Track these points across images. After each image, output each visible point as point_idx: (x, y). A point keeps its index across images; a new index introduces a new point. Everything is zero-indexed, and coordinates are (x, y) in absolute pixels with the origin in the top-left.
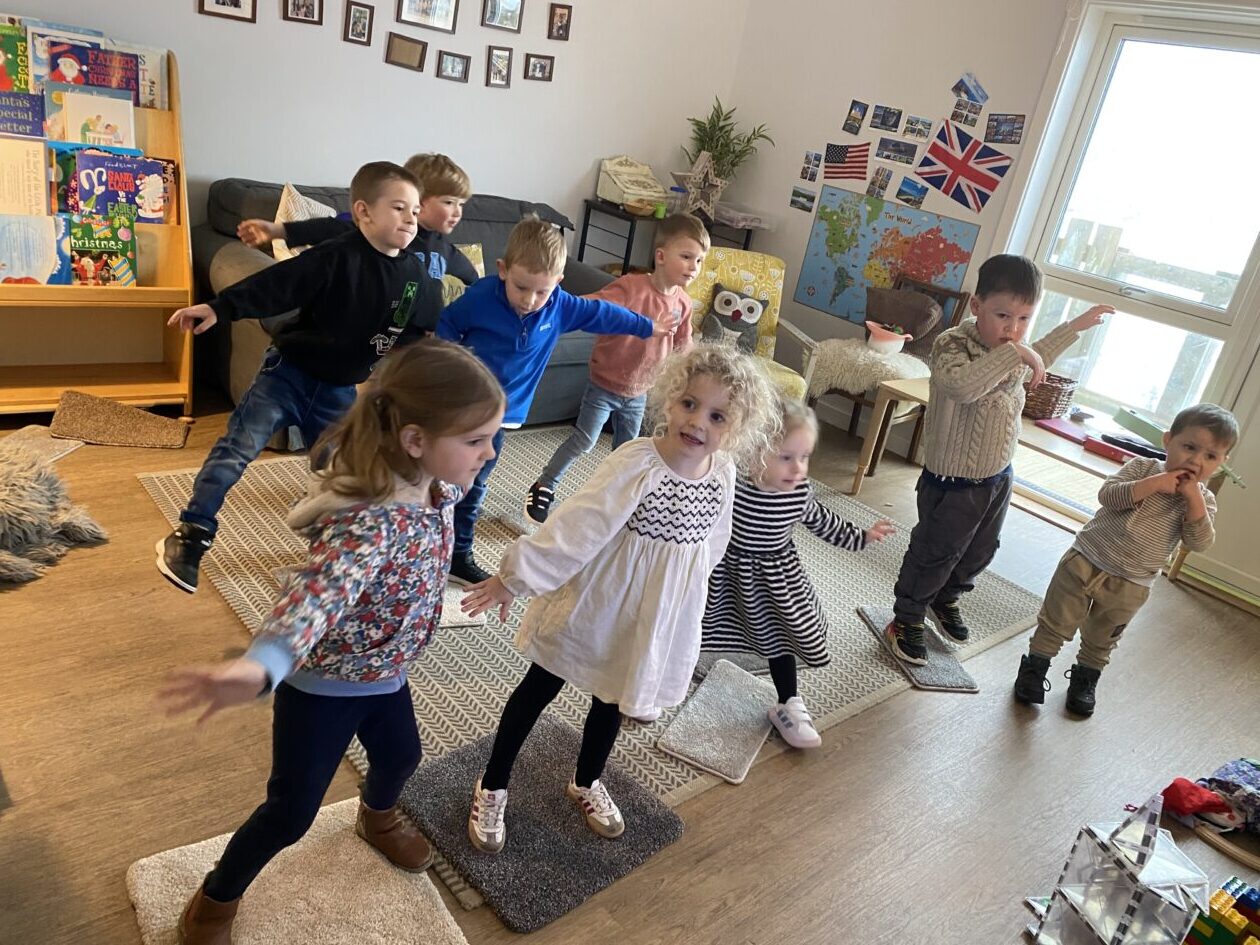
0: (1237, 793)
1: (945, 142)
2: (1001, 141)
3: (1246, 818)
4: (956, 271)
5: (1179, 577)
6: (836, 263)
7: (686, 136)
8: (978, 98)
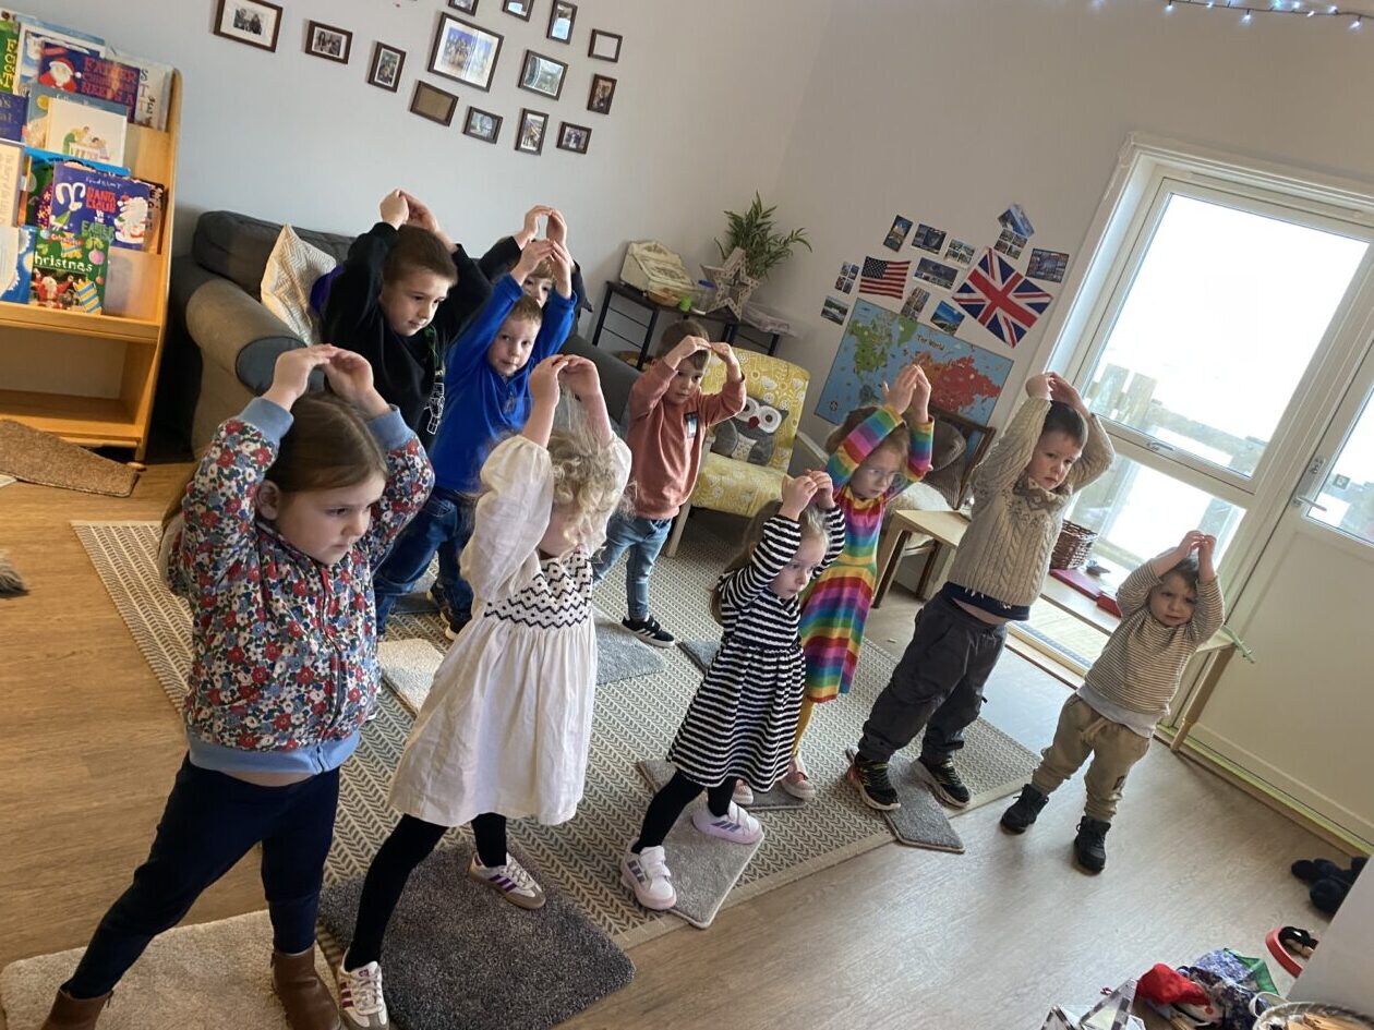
0: (1216, 985)
1: (987, 272)
2: (1043, 278)
3: (1224, 1013)
4: (984, 404)
5: (1181, 749)
6: (862, 380)
7: (721, 229)
8: (1025, 232)
